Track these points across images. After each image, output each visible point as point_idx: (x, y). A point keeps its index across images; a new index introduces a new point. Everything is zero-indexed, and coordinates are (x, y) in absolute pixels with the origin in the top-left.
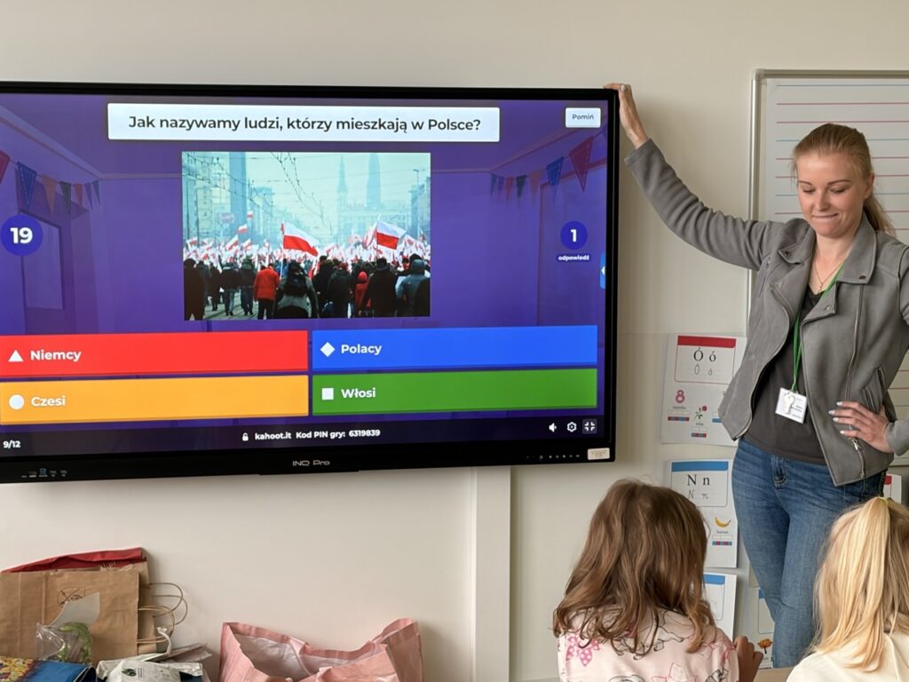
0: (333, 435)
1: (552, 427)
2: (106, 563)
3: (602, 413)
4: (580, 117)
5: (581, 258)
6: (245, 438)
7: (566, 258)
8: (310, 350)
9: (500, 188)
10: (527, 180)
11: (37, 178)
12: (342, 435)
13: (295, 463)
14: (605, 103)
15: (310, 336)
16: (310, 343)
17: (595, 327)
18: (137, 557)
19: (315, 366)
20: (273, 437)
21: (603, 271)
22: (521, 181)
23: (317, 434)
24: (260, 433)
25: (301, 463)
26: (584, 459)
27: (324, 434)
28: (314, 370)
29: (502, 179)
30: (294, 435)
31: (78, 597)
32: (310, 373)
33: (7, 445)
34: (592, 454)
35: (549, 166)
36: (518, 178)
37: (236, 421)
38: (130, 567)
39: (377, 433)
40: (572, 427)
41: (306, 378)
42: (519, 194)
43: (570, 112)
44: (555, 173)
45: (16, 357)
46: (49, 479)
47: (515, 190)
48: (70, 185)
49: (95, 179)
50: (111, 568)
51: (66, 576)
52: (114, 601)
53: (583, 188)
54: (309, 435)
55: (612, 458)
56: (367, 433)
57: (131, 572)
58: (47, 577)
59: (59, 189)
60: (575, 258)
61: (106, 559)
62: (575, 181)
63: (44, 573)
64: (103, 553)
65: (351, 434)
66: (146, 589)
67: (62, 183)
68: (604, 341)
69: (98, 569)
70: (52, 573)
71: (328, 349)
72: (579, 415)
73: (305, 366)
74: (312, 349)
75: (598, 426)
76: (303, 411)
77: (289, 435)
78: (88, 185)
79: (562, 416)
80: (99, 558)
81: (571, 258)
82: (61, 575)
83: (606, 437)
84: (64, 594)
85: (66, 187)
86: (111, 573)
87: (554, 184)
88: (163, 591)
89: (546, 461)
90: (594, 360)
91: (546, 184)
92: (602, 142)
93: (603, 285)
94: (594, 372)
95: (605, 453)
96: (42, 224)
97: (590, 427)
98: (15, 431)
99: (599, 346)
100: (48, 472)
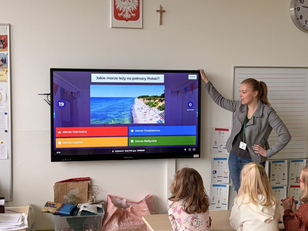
0: (134, 151)
1: (185, 150)
2: (80, 181)
3: (197, 146)
4: (192, 77)
5: (192, 110)
6: (113, 151)
7: (188, 110)
8: (128, 131)
9: (173, 93)
10: (180, 91)
11: (65, 91)
12: (135, 151)
13: (124, 157)
14: (198, 74)
15: (128, 128)
16: (128, 129)
17: (195, 126)
18: (88, 179)
19: (129, 135)
20: (119, 151)
21: (197, 113)
22: (178, 92)
23: (130, 151)
24: (116, 150)
25: (126, 158)
26: (193, 157)
27: (131, 151)
28: (129, 136)
29: (173, 91)
30: (124, 151)
31: (74, 189)
32: (128, 136)
33: (57, 153)
34: (195, 156)
35: (184, 88)
36: (177, 91)
37: (111, 147)
38: (86, 182)
39: (144, 150)
40: (190, 149)
41: (127, 138)
42: (177, 95)
43: (189, 76)
44: (186, 90)
45: (59, 132)
46: (67, 161)
47: (176, 94)
48: (72, 92)
49: (78, 91)
50: (82, 182)
51: (71, 184)
52: (82, 190)
53: (193, 93)
54: (128, 151)
55: (199, 157)
56: (142, 150)
57: (86, 183)
58: (66, 184)
59: (70, 93)
61: (81, 179)
62: (191, 92)
63: (66, 183)
64: (80, 178)
65: (138, 151)
66: (90, 187)
67: (71, 92)
68: (197, 129)
69: (79, 182)
70: (68, 183)
71: (132, 131)
72: (192, 147)
73: (127, 135)
75: (196, 149)
76: (126, 145)
77: (123, 151)
78: (77, 92)
79: (187, 147)
80: (79, 179)
81: (189, 110)
82: (70, 183)
83: (198, 152)
84: (70, 188)
85: (72, 93)
86: (81, 183)
87: (186, 92)
88: (94, 187)
89: (184, 158)
90: (195, 134)
91: (184, 93)
92: (197, 83)
93: (197, 116)
94: (195, 136)
95: (198, 156)
96: (66, 101)
97: (194, 149)
98: (59, 150)
99: (196, 130)
100: (67, 159)
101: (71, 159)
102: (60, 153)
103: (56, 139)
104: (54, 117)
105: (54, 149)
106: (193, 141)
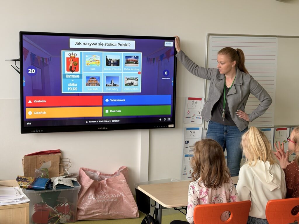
0: (108, 121)
1: (160, 120)
3: (172, 116)
4: (168, 44)
5: (167, 79)
6: (87, 122)
7: (164, 79)
9: (149, 61)
11: (36, 56)
12: (110, 121)
13: (99, 128)
15: (103, 97)
16: (103, 99)
17: (171, 95)
18: (59, 152)
19: (104, 104)
20: (93, 122)
21: (173, 81)
22: (154, 59)
23: (104, 121)
24: (90, 121)
25: (100, 128)
26: (168, 127)
27: (106, 121)
28: (104, 105)
29: (149, 59)
30: (99, 121)
31: (44, 162)
32: (103, 106)
33: (28, 124)
34: (170, 126)
35: (160, 56)
36: (153, 59)
37: (85, 118)
39: (119, 121)
40: (165, 119)
41: (102, 107)
42: (153, 63)
43: (166, 43)
44: (162, 57)
45: (30, 102)
47: (152, 62)
48: (44, 58)
49: (50, 57)
52: (54, 163)
53: (169, 62)
54: (102, 121)
55: (174, 127)
56: (116, 121)
57: (58, 155)
59: (41, 59)
60: (166, 79)
62: (166, 59)
63: (36, 156)
64: (50, 151)
65: (112, 121)
66: (61, 160)
70: (38, 156)
71: (107, 100)
72: (167, 117)
73: (102, 104)
74: (103, 100)
75: (171, 119)
76: (101, 115)
77: (97, 121)
78: (48, 58)
79: (163, 117)
82: (40, 156)
83: (173, 122)
84: (41, 161)
88: (65, 160)
89: (159, 128)
90: (170, 103)
91: (160, 60)
92: (173, 50)
93: (173, 85)
94: (170, 106)
95: (172, 126)
96: (37, 68)
97: (169, 119)
98: (30, 120)
99: (172, 100)
100: (38, 131)
101: (42, 131)
102: (30, 124)
103: (27, 109)
104: (24, 85)
105: (24, 120)
106: (168, 110)
